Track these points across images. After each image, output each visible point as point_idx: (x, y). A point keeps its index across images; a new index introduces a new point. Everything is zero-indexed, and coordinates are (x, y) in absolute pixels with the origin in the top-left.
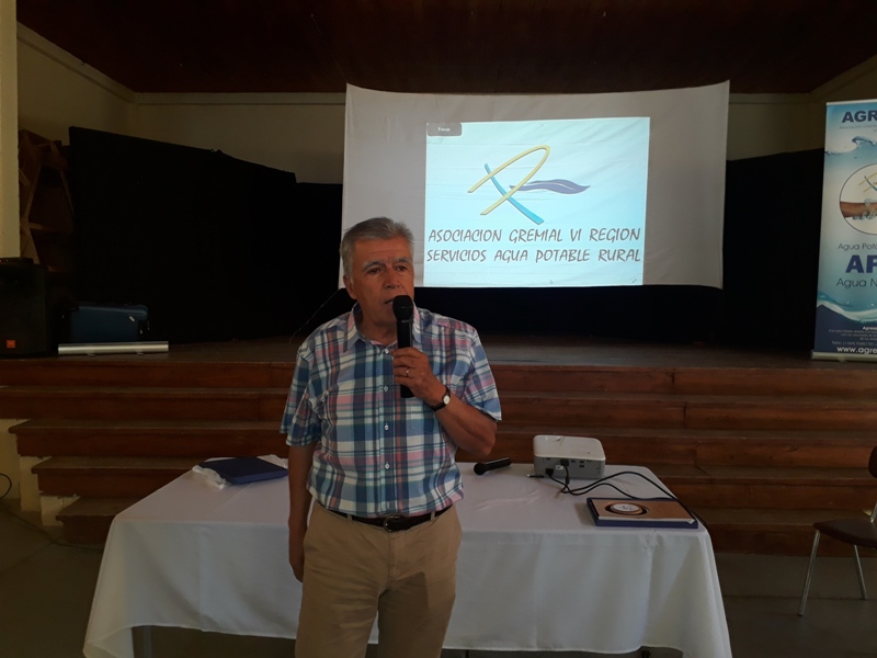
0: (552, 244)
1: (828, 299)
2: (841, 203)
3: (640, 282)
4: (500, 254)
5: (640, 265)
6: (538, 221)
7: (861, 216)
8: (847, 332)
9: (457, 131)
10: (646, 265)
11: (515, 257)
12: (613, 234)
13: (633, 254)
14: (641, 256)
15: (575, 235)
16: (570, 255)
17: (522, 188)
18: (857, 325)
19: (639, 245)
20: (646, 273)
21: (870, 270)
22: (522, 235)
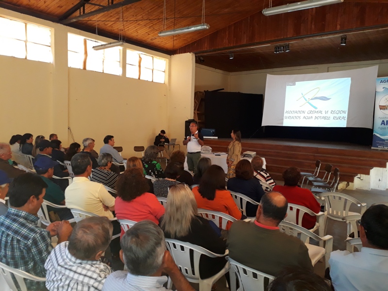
0: (320, 115)
1: (376, 132)
2: (380, 106)
3: (345, 127)
4: (305, 117)
5: (346, 121)
6: (316, 108)
7: (385, 109)
8: (381, 142)
9: (294, 84)
10: (347, 121)
11: (309, 118)
12: (338, 112)
13: (344, 118)
14: (346, 119)
15: (326, 112)
16: (325, 118)
17: (312, 99)
18: (383, 140)
19: (346, 115)
20: (347, 124)
21: (387, 125)
22: (311, 112)
